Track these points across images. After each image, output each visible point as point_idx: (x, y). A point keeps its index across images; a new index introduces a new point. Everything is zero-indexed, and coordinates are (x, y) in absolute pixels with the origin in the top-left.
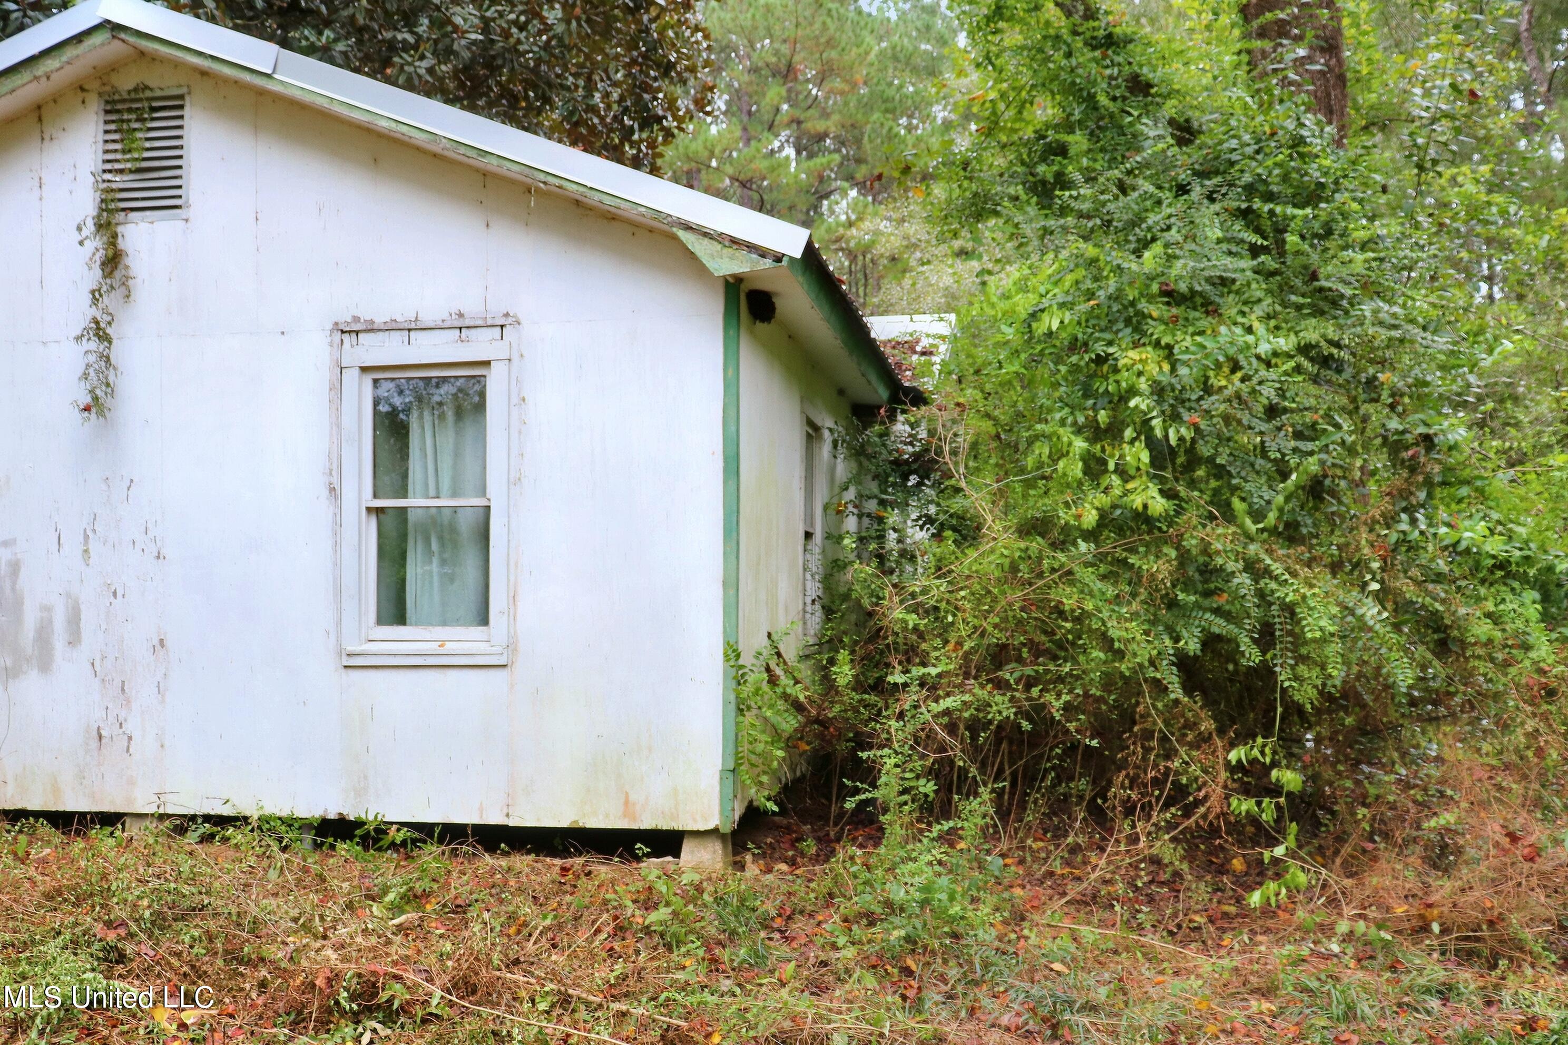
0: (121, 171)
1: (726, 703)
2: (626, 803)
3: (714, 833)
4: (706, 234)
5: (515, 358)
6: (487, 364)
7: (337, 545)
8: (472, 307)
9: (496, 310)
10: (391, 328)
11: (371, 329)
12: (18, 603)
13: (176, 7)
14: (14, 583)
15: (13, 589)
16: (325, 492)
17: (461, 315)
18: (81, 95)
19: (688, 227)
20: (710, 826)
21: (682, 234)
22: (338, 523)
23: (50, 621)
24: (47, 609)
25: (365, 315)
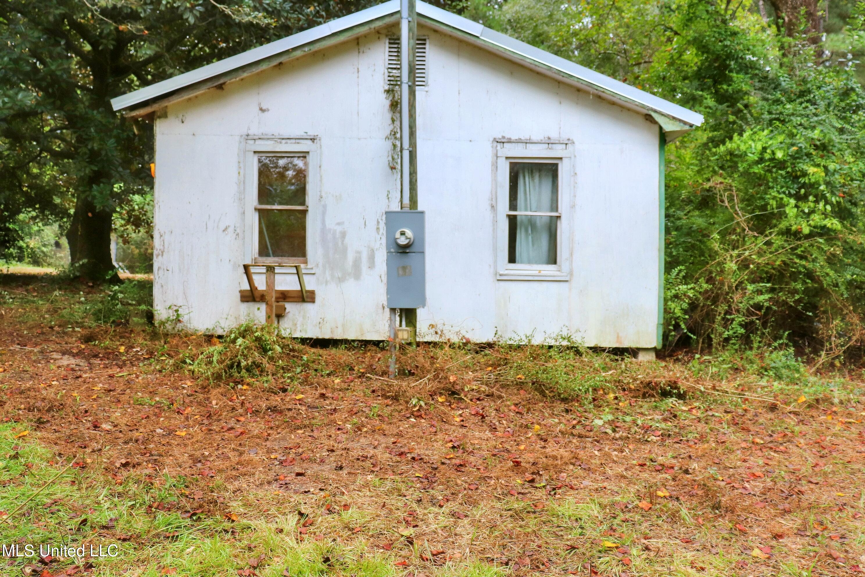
0: (395, 69)
1: (659, 297)
2: (618, 337)
3: (655, 349)
4: (663, 115)
5: (573, 157)
6: (561, 158)
7: (494, 230)
8: (554, 135)
9: (564, 137)
10: (519, 141)
11: (510, 141)
12: (344, 251)
13: (431, 3)
14: (343, 241)
15: (342, 243)
16: (489, 208)
17: (549, 138)
18: (377, 35)
19: (655, 111)
20: (653, 346)
21: (654, 115)
22: (495, 222)
23: (360, 258)
24: (359, 252)
25: (507, 136)
